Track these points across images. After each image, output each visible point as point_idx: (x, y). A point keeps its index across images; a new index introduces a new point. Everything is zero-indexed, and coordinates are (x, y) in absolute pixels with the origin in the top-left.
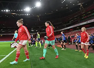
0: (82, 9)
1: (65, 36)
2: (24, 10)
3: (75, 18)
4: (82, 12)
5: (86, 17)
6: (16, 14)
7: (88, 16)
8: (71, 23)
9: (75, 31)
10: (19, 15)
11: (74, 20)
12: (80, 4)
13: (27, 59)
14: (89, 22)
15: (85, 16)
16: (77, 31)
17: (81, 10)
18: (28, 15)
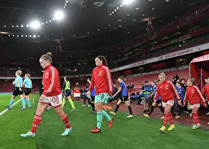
0: (151, 29)
1: (115, 86)
2: (28, 26)
3: (137, 48)
4: (151, 36)
5: (158, 47)
6: (8, 34)
7: (163, 46)
8: (127, 58)
9: (135, 75)
10: (16, 36)
11: (134, 53)
12: (146, 19)
13: (30, 133)
14: (164, 57)
15: (156, 45)
16: (139, 74)
17: (150, 31)
18: (35, 36)
